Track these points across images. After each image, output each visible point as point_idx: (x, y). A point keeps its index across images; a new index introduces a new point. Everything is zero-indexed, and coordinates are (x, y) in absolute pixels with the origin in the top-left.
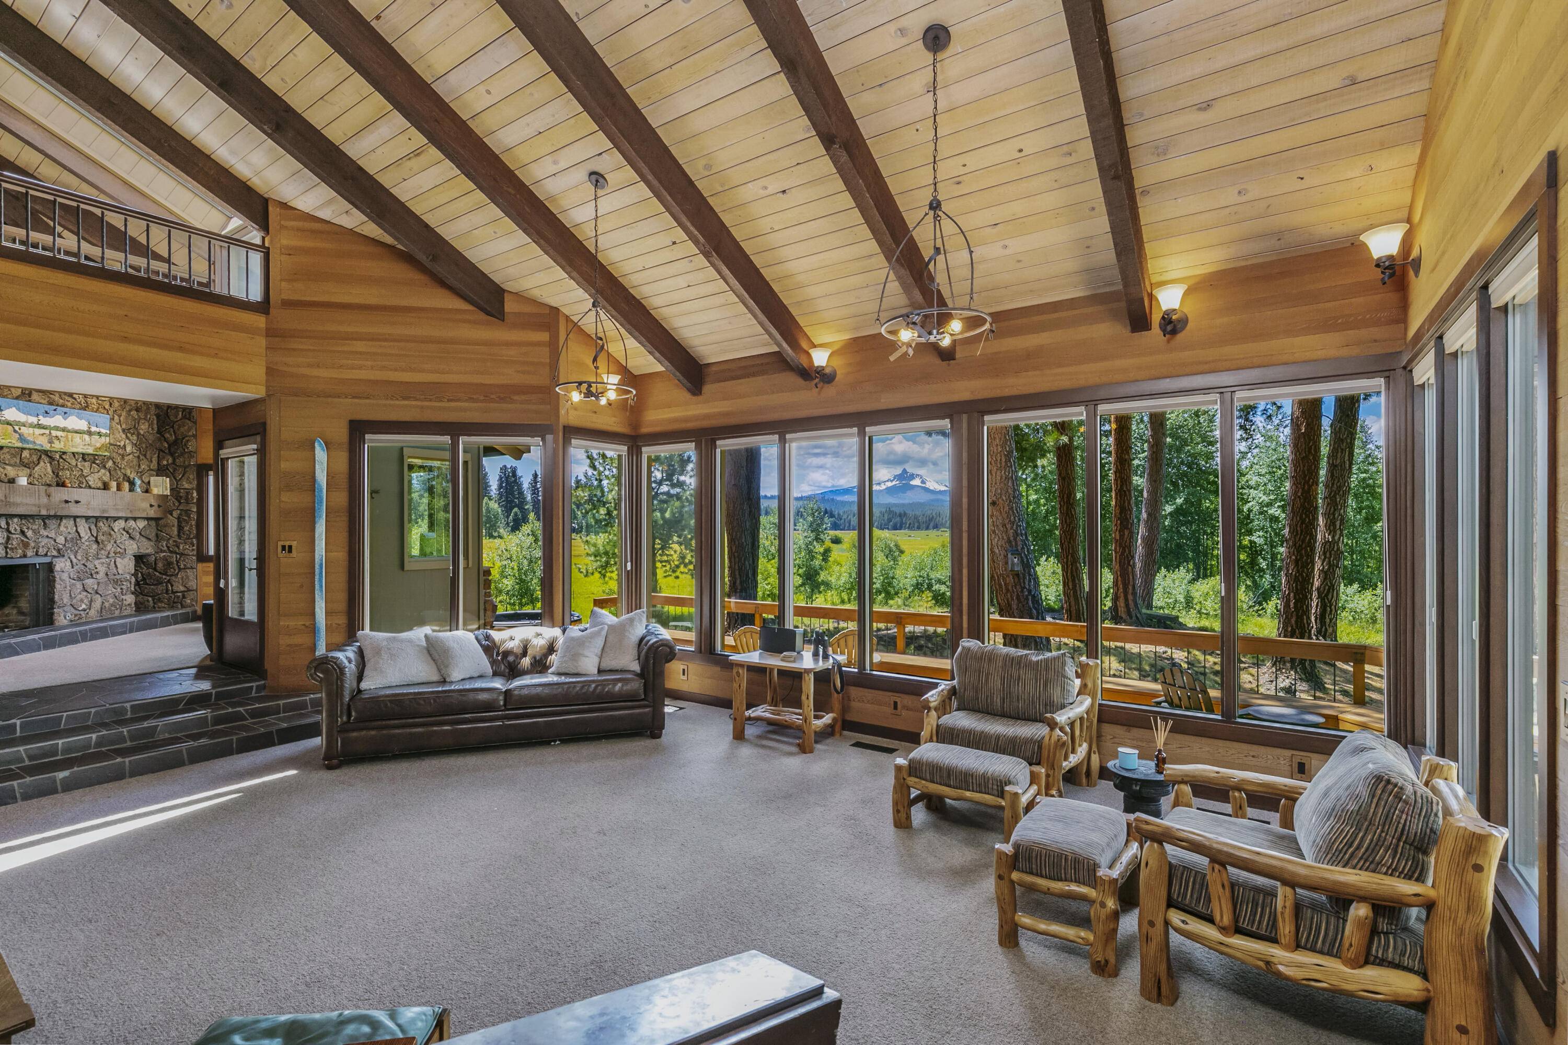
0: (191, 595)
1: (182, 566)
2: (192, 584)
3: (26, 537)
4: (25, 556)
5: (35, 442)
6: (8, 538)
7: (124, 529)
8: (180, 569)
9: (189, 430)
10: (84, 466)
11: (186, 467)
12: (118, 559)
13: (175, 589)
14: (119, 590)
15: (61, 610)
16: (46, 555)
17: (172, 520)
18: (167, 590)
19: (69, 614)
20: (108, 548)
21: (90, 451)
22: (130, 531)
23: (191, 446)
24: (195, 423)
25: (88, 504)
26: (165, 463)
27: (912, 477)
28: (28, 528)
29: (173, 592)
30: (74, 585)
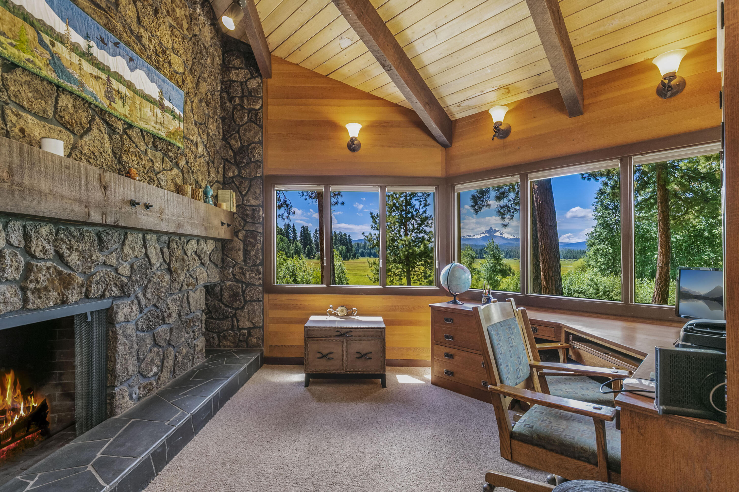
0: (256, 333)
1: (248, 298)
2: (258, 320)
3: (67, 265)
4: (64, 302)
5: (82, 85)
6: (28, 269)
7: (196, 253)
8: (246, 302)
9: (256, 134)
10: (155, 156)
11: (251, 180)
12: (191, 293)
13: (241, 325)
14: (191, 334)
15: (124, 387)
16: (103, 296)
17: (238, 244)
18: (233, 326)
19: (136, 389)
20: (181, 279)
21: (163, 134)
22: (202, 256)
23: (258, 154)
24: (261, 127)
25: (162, 212)
26: (231, 174)
27: (495, 231)
28: (70, 249)
29: (240, 329)
30: (143, 339)
